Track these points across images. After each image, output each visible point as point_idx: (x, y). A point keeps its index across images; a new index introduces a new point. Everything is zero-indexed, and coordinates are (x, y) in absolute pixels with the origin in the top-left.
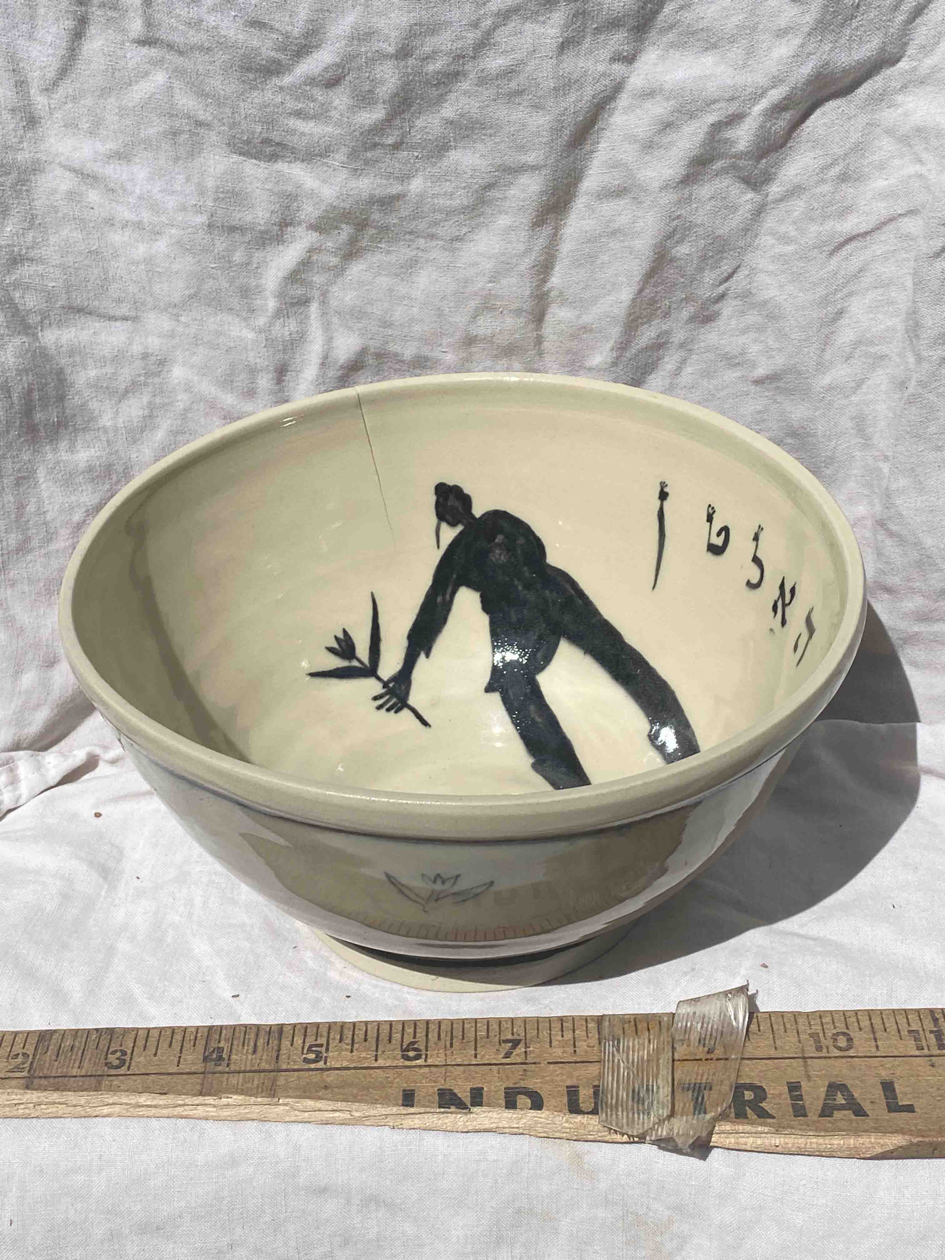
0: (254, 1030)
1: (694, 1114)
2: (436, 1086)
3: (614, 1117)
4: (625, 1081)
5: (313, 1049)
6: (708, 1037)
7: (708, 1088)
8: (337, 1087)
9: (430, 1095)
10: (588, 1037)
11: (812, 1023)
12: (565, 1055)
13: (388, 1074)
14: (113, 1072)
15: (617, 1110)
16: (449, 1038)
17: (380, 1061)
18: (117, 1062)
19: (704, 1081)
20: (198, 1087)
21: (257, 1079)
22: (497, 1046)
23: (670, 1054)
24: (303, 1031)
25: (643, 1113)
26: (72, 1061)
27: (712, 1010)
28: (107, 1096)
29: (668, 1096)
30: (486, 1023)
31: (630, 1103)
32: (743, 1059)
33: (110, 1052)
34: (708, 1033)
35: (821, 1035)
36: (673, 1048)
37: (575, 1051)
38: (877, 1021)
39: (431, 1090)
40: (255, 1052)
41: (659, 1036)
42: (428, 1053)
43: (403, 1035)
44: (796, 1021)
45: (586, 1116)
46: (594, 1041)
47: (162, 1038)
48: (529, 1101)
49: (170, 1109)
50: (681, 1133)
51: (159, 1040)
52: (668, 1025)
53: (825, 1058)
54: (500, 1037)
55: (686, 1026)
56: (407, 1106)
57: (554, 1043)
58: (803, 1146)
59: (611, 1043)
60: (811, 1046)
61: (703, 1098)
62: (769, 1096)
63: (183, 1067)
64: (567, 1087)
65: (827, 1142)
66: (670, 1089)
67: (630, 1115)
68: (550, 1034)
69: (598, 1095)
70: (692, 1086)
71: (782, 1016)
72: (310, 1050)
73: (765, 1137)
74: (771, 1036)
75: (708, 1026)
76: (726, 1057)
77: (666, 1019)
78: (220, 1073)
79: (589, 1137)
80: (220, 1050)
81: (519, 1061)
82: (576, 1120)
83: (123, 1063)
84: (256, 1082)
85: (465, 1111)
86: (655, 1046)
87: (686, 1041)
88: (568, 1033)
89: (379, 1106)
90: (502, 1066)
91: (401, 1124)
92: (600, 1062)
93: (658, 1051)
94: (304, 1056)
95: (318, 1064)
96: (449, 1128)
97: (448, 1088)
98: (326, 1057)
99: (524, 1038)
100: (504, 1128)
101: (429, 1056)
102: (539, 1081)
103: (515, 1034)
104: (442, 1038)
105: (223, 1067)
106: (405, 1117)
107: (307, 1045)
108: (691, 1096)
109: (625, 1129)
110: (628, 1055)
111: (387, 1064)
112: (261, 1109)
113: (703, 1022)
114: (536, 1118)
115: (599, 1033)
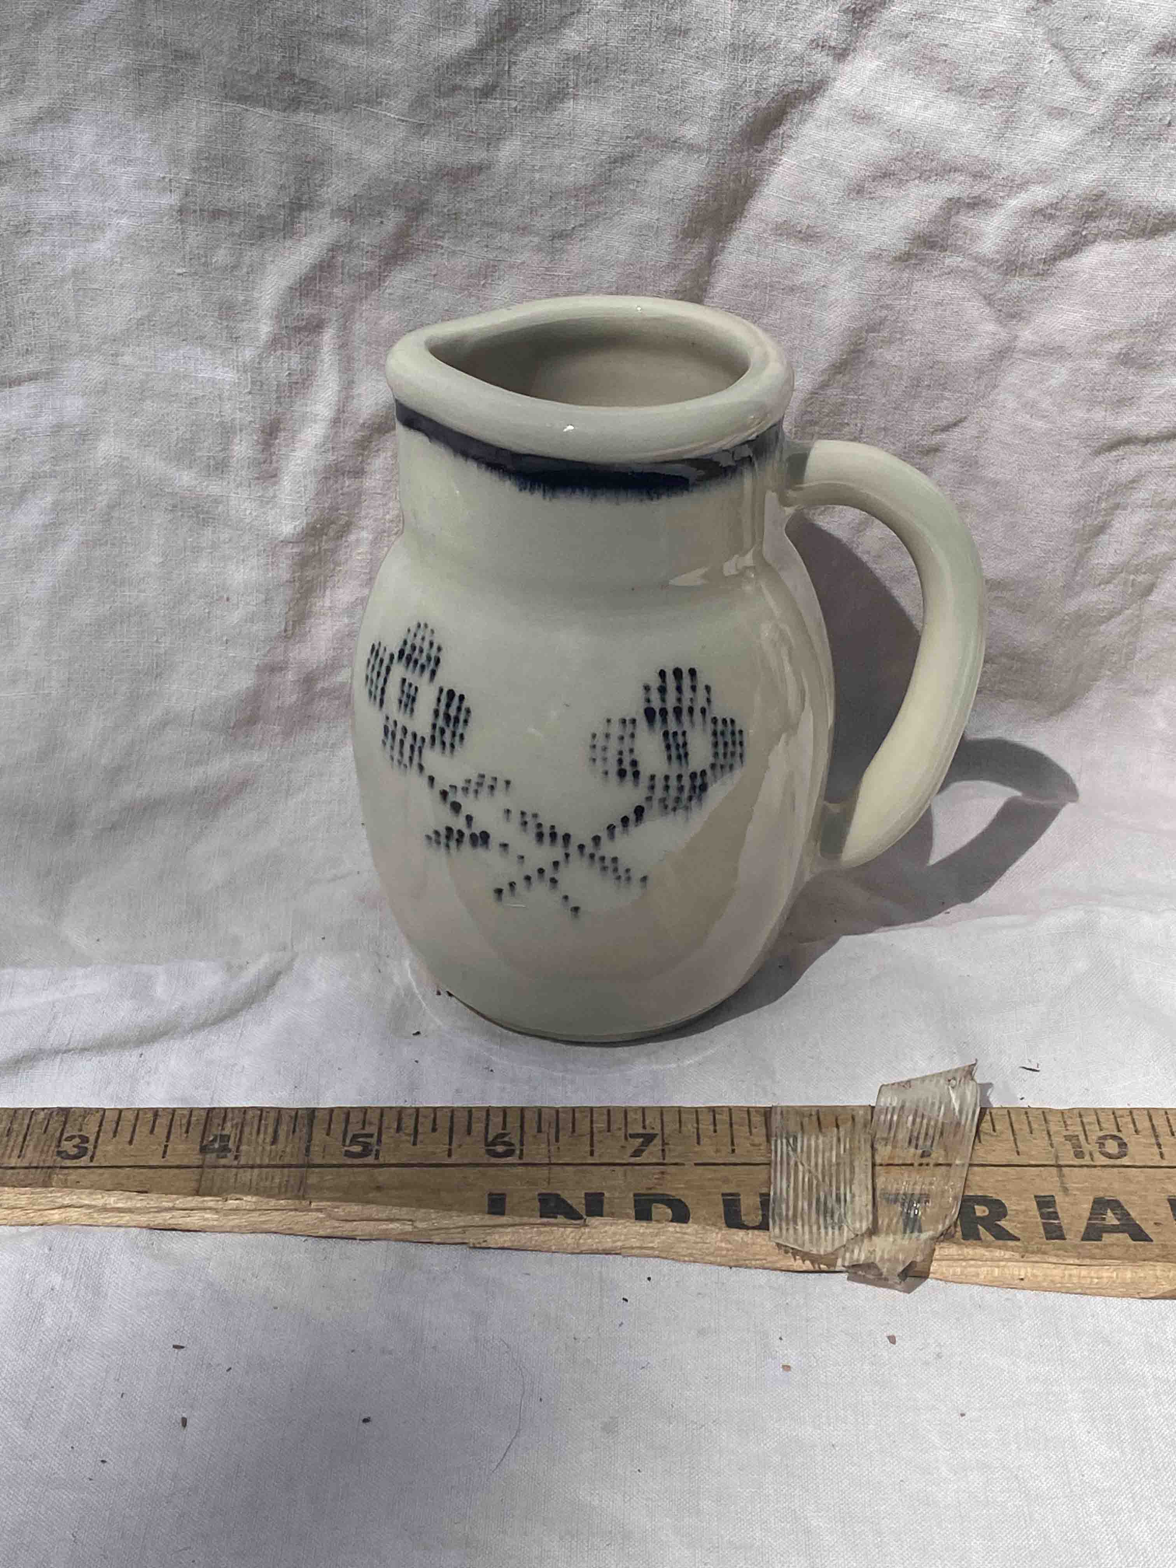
0: (273, 1114)
1: (905, 1232)
2: (536, 1189)
3: (791, 1231)
4: (806, 1187)
5: (360, 1140)
6: (922, 1136)
7: (923, 1199)
8: (393, 1189)
9: (527, 1201)
10: (751, 1134)
11: (1068, 1123)
12: (719, 1154)
13: (467, 1173)
14: (69, 1163)
15: (795, 1223)
16: (553, 1131)
17: (454, 1157)
18: (76, 1150)
19: (917, 1192)
20: (194, 1185)
21: (279, 1176)
22: (623, 1142)
23: (869, 1154)
24: (343, 1117)
25: (833, 1228)
26: (9, 1149)
27: (927, 1097)
28: (59, 1194)
29: (867, 1205)
30: (606, 1112)
31: (814, 1215)
32: (971, 1165)
33: (64, 1137)
34: (923, 1131)
35: (1082, 1137)
36: (873, 1151)
37: (733, 1151)
38: (1159, 1122)
39: (529, 1195)
40: (274, 1141)
41: (852, 1134)
42: (524, 1148)
43: (487, 1125)
44: (1045, 1120)
45: (750, 1232)
46: (761, 1139)
47: (139, 1123)
48: (669, 1211)
49: (152, 1215)
50: (886, 1256)
51: (135, 1124)
52: (865, 1119)
53: (1089, 1166)
54: (626, 1131)
55: (890, 1121)
56: (495, 1213)
57: (703, 1140)
58: (1058, 1279)
59: (784, 1141)
60: (1068, 1151)
61: (916, 1212)
62: (1009, 1213)
63: (171, 1160)
64: (723, 1195)
65: (1092, 1274)
66: (870, 1197)
67: (815, 1228)
68: (698, 1129)
69: (768, 1206)
70: (900, 1196)
71: (1026, 1113)
72: (354, 1142)
73: (1005, 1266)
74: (1012, 1138)
75: (922, 1122)
76: (946, 1162)
77: (861, 1112)
78: (224, 1167)
79: (754, 1262)
80: (225, 1138)
81: (654, 1160)
82: (736, 1238)
83: (82, 1152)
84: (277, 1181)
85: (578, 1222)
86: (848, 1146)
87: (892, 1139)
88: (723, 1128)
89: (454, 1213)
90: (630, 1167)
91: (485, 1241)
92: (769, 1164)
93: (852, 1152)
94: (346, 1148)
95: (366, 1159)
96: (553, 1248)
97: (554, 1192)
98: (377, 1151)
99: (660, 1133)
100: (633, 1248)
101: (525, 1151)
102: (682, 1186)
103: (648, 1127)
104: (543, 1130)
105: (229, 1160)
106: (491, 1231)
107: (350, 1135)
108: (899, 1209)
109: (808, 1247)
110: (809, 1157)
111: (466, 1161)
112: (283, 1216)
113: (915, 1115)
114: (679, 1235)
115: (767, 1129)
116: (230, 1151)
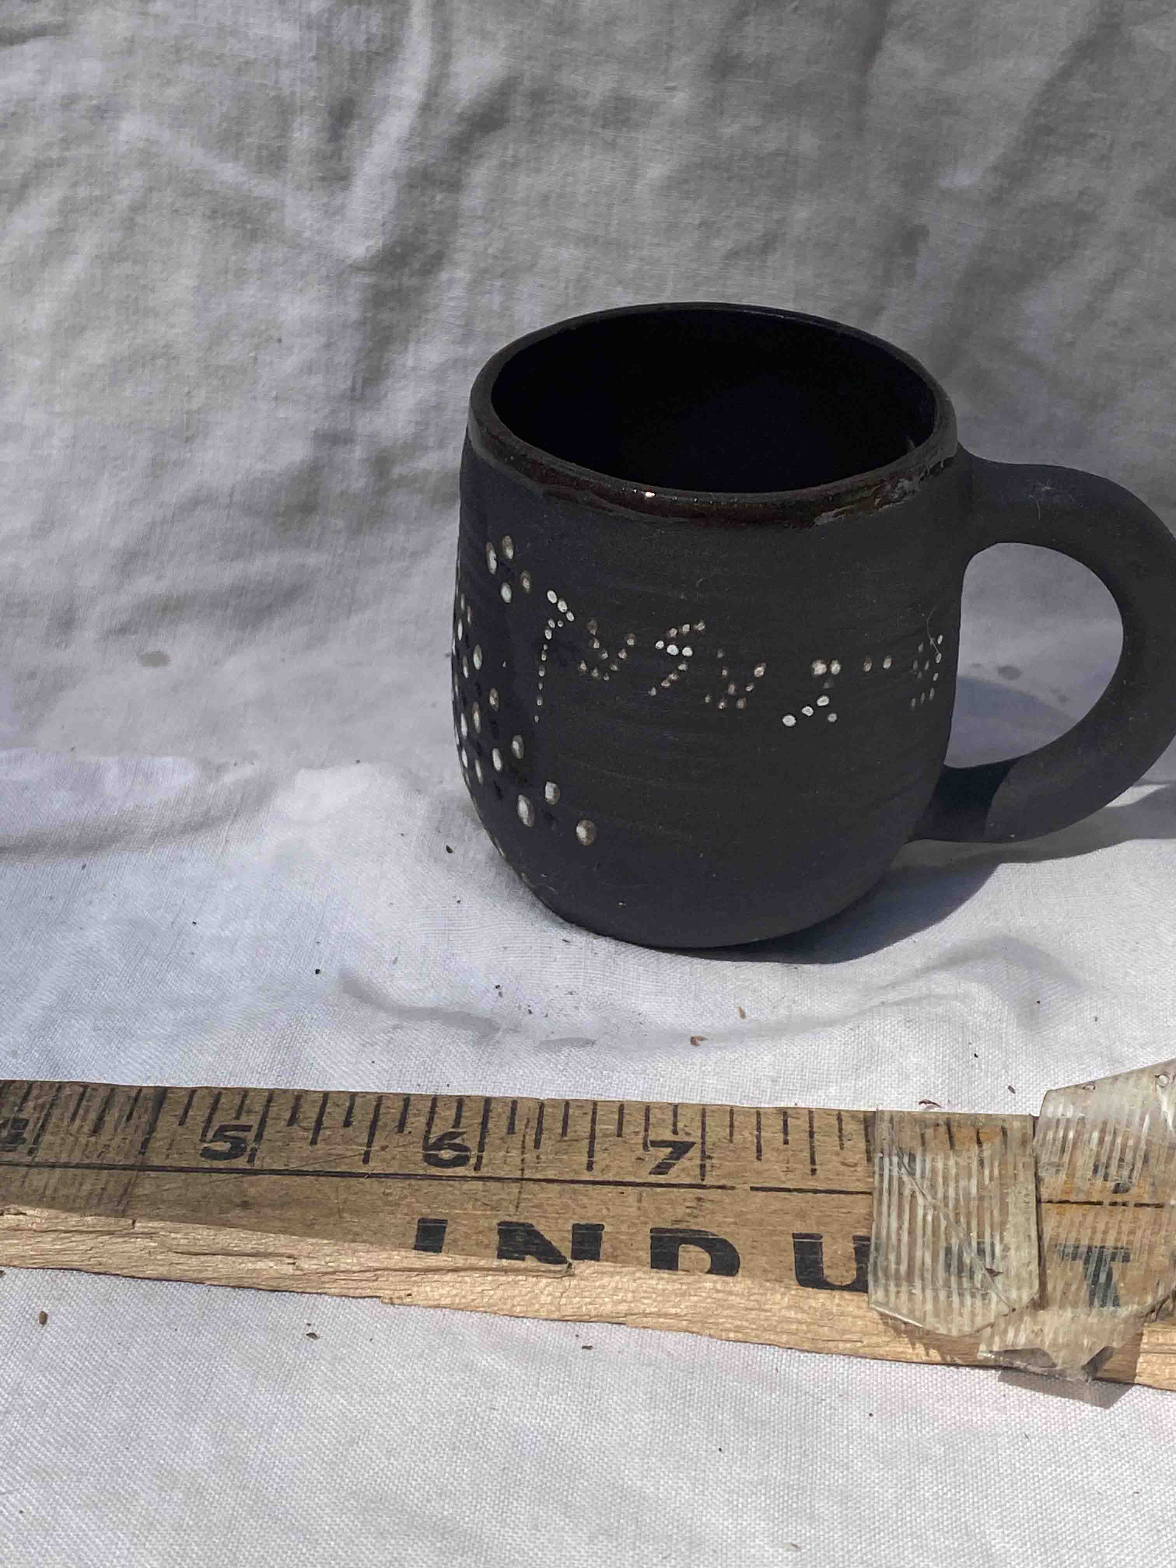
0: (102, 1093)
1: (1091, 1304)
2: (496, 1216)
4: (929, 1230)
5: (228, 1133)
6: (1114, 1162)
7: (1120, 1257)
8: (269, 1206)
9: (480, 1232)
10: (842, 1148)
12: (790, 1176)
13: (390, 1187)
15: (911, 1284)
16: (532, 1132)
17: (372, 1164)
19: (1110, 1243)
21: (90, 1182)
22: (640, 1152)
23: (1032, 1187)
24: (210, 1101)
25: (973, 1296)
27: (1122, 1107)
30: (616, 1109)
31: (941, 1273)
34: (1116, 1155)
36: (1038, 1180)
37: (814, 1171)
39: (483, 1223)
40: (96, 1130)
41: (1004, 1155)
42: (484, 1154)
43: (431, 1120)
45: (837, 1294)
46: (859, 1157)
48: (706, 1256)
50: (1060, 1341)
52: (1024, 1135)
54: (646, 1137)
55: (1065, 1137)
56: (425, 1249)
57: (767, 1154)
59: (895, 1159)
61: (1109, 1276)
64: (794, 1236)
66: (1034, 1250)
67: (942, 1295)
68: (758, 1137)
69: (867, 1256)
70: (1083, 1250)
72: (221, 1134)
75: (1114, 1140)
76: (1158, 1202)
77: (1016, 1124)
78: (10, 1164)
79: (841, 1345)
80: (20, 1123)
81: (688, 1181)
82: (814, 1305)
84: (87, 1187)
85: (558, 1268)
86: (996, 1172)
87: (1066, 1166)
88: (798, 1135)
89: (360, 1247)
90: (648, 1189)
91: (409, 1295)
92: (870, 1193)
93: (1004, 1182)
94: (206, 1145)
95: (233, 1161)
96: (518, 1309)
97: (522, 1221)
98: (254, 1150)
99: (700, 1141)
100: (646, 1315)
101: (484, 1161)
102: (730, 1220)
103: (680, 1133)
104: (517, 1129)
105: (20, 1155)
106: (418, 1278)
107: (216, 1126)
108: (1081, 1269)
109: (931, 1323)
110: (933, 1186)
111: (391, 1171)
112: (91, 1243)
113: (1103, 1132)
114: (720, 1295)
115: (868, 1141)
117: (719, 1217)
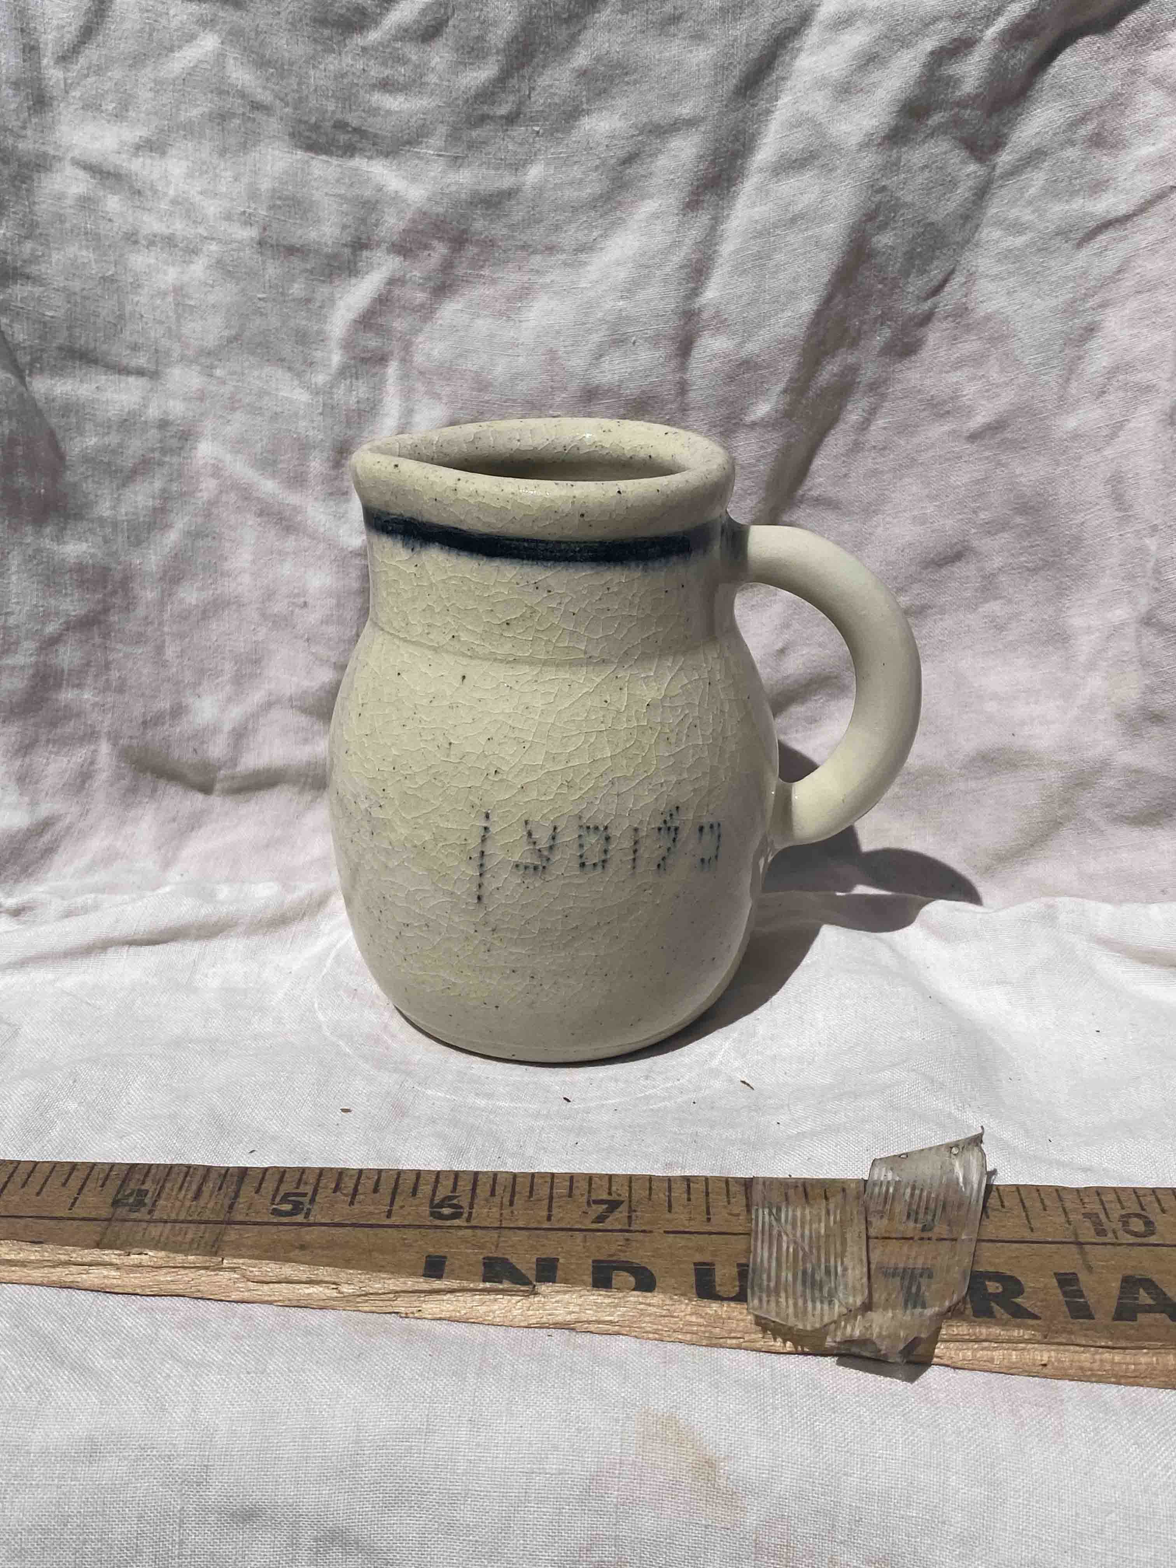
0: (200, 1173)
1: (906, 1307)
2: (482, 1253)
3: (773, 1304)
4: (791, 1256)
5: (291, 1198)
6: (922, 1210)
7: (926, 1275)
8: (319, 1247)
9: (471, 1264)
10: (729, 1202)
11: (1086, 1201)
12: (692, 1223)
13: (406, 1234)
15: (778, 1295)
16: (508, 1194)
17: (393, 1218)
19: (919, 1266)
20: (96, 1238)
21: (192, 1232)
22: (585, 1208)
23: (864, 1227)
24: (277, 1177)
25: (822, 1302)
27: (927, 1170)
29: (861, 1279)
30: (568, 1179)
31: (799, 1287)
32: (978, 1241)
34: (923, 1204)
35: (1102, 1216)
36: (868, 1223)
37: (709, 1220)
39: (473, 1258)
40: (197, 1196)
41: (844, 1206)
42: (474, 1211)
43: (435, 1188)
44: (1059, 1196)
45: (725, 1304)
46: (740, 1209)
47: (54, 1175)
48: (632, 1279)
49: (46, 1270)
50: (884, 1333)
51: (48, 1177)
52: (858, 1192)
53: (1112, 1244)
54: (589, 1197)
55: (887, 1193)
56: (430, 1276)
57: (675, 1208)
58: (1087, 1365)
59: (766, 1211)
60: (1088, 1229)
61: (919, 1288)
62: (1027, 1290)
63: (78, 1212)
64: (695, 1264)
65: (1128, 1359)
66: (865, 1270)
67: (800, 1302)
68: (669, 1197)
69: (746, 1277)
70: (900, 1271)
71: (1038, 1191)
72: (285, 1199)
73: (1024, 1349)
74: (1023, 1214)
75: (921, 1193)
76: (951, 1236)
77: (853, 1185)
78: (135, 1220)
79: (729, 1341)
80: (142, 1193)
81: (619, 1227)
82: (708, 1310)
84: (190, 1236)
85: (526, 1289)
86: (838, 1218)
87: (888, 1212)
88: (698, 1196)
89: (385, 1275)
90: (591, 1233)
91: (419, 1310)
92: (749, 1234)
93: (843, 1224)
94: (274, 1206)
95: (294, 1217)
96: (498, 1320)
97: (500, 1256)
98: (309, 1210)
99: (627, 1199)
100: (589, 1322)
101: (474, 1215)
102: (650, 1254)
103: (613, 1194)
104: (497, 1193)
105: (142, 1214)
106: (427, 1298)
107: (282, 1193)
108: (899, 1283)
109: (792, 1321)
110: (794, 1227)
111: (406, 1222)
112: (192, 1275)
113: (914, 1188)
114: (642, 1306)
115: (747, 1198)
116: (145, 1205)
117: (641, 1252)
